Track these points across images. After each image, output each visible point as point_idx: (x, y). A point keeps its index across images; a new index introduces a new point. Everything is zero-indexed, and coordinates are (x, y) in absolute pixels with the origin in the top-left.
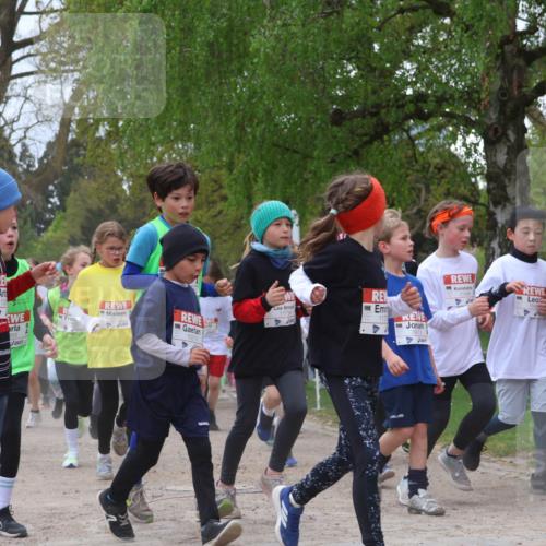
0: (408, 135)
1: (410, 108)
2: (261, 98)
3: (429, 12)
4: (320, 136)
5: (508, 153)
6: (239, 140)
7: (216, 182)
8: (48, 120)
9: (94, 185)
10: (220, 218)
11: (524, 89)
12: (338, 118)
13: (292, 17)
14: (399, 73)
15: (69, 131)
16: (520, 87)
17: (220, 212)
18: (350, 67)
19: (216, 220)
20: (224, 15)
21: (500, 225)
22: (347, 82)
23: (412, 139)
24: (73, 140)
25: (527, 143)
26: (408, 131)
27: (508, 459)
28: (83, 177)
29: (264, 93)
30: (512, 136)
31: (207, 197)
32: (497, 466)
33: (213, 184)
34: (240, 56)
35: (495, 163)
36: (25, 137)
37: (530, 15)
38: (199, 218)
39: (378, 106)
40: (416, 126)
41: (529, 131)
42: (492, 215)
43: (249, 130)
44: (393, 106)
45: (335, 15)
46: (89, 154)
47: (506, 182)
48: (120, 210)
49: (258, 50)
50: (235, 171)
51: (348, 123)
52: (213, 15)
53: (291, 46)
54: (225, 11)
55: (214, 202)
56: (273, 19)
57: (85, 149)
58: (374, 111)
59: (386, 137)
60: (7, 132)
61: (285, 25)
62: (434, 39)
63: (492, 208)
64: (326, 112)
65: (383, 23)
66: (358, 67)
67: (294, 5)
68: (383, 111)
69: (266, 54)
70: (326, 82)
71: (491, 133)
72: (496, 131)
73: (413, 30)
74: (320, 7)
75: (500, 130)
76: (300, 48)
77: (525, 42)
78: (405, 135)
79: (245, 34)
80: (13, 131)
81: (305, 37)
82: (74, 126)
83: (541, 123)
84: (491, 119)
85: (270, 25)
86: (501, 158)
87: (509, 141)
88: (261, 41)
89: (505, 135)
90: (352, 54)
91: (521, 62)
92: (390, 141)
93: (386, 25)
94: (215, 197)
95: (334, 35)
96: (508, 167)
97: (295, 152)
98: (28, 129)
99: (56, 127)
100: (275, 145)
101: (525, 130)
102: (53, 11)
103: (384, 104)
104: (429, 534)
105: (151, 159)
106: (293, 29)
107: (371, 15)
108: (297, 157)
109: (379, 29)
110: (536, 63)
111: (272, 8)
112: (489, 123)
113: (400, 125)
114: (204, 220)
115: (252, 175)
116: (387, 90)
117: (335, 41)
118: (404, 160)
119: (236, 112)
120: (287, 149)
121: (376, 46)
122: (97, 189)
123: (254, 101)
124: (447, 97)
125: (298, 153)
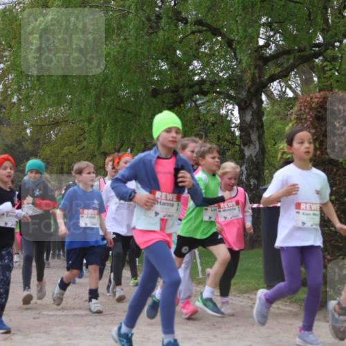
0: (196, 104)
1: (197, 88)
2: (110, 81)
3: (209, 33)
4: (145, 104)
5: (252, 116)
6: (97, 105)
7: (82, 129)
9: (9, 130)
10: (83, 151)
11: (262, 79)
12: (155, 93)
13: (129, 35)
14: (191, 68)
16: (260, 77)
17: (84, 147)
18: (163, 64)
19: (81, 152)
21: (247, 157)
22: (160, 73)
23: (197, 107)
25: (263, 110)
26: (195, 102)
27: (246, 295)
28: (3, 125)
29: (112, 78)
30: (255, 106)
31: (76, 139)
32: (240, 299)
33: (80, 130)
35: (244, 121)
37: (266, 36)
38: (71, 150)
39: (177, 87)
40: (200, 99)
41: (265, 103)
42: (242, 151)
43: (102, 99)
44: (186, 87)
45: (154, 34)
46: (7, 112)
47: (251, 132)
48: (24, 145)
49: (109, 53)
50: (93, 123)
51: (159, 96)
53: (129, 50)
55: (80, 141)
56: (118, 35)
57: (5, 108)
59: (182, 105)
61: (125, 39)
62: (211, 49)
63: (242, 147)
64: (148, 89)
65: (182, 39)
66: (167, 64)
67: (131, 27)
68: (181, 90)
69: (114, 56)
70: (148, 72)
71: (243, 104)
72: (246, 102)
73: (200, 43)
74: (146, 29)
75: (248, 102)
76: (133, 52)
77: (263, 51)
78: (193, 104)
81: (137, 46)
83: (272, 98)
84: (243, 95)
85: (117, 39)
86: (248, 118)
87: (253, 108)
88: (111, 48)
89: (250, 104)
90: (164, 57)
91: (261, 63)
92: (185, 107)
93: (184, 40)
94: (81, 138)
95: (153, 45)
96: (252, 123)
97: (129, 112)
100: (117, 108)
101: (262, 102)
103: (180, 86)
104: (198, 341)
105: (44, 115)
106: (130, 41)
107: (176, 34)
108: (130, 115)
109: (180, 42)
110: (270, 64)
111: (118, 29)
112: (242, 97)
113: (190, 98)
114: (74, 152)
115: (103, 125)
116: (184, 78)
117: (154, 48)
118: (193, 118)
119: (95, 89)
120: (124, 111)
121: (178, 52)
122: (11, 133)
123: (106, 82)
124: (218, 82)
125: (131, 113)
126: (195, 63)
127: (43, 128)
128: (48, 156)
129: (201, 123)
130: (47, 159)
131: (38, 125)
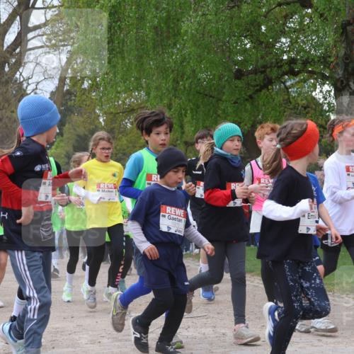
0: (285, 86)
1: (286, 68)
2: (189, 62)
3: (298, 5)
4: (227, 87)
6: (175, 89)
8: (51, 78)
9: (82, 119)
12: (239, 75)
13: (208, 10)
14: (278, 45)
15: (65, 84)
18: (246, 42)
20: (164, 9)
22: (244, 51)
23: (287, 88)
24: (67, 90)
26: (284, 83)
28: (74, 114)
29: (191, 58)
30: (353, 86)
34: (174, 35)
35: (342, 103)
36: (36, 88)
39: (265, 67)
40: (290, 79)
43: (181, 83)
44: (275, 66)
45: (236, 7)
46: (77, 99)
49: (186, 31)
50: (172, 110)
51: (245, 78)
52: (157, 9)
53: (208, 28)
54: (164, 6)
56: (196, 11)
57: (75, 96)
58: (262, 70)
59: (270, 87)
60: (25, 85)
61: (203, 15)
62: (301, 23)
64: (231, 71)
65: (267, 13)
66: (252, 42)
68: (269, 70)
69: (192, 34)
70: (230, 52)
71: (339, 84)
72: (342, 82)
73: (287, 17)
74: (227, 3)
75: (345, 82)
76: (214, 29)
78: (282, 85)
79: (178, 20)
80: (29, 84)
81: (217, 22)
82: (68, 81)
84: (338, 74)
85: (194, 15)
87: (351, 89)
88: (188, 25)
89: (348, 85)
90: (248, 33)
92: (273, 89)
93: (270, 14)
95: (235, 21)
96: (350, 105)
97: (211, 96)
98: (38, 83)
99: (56, 82)
100: (198, 93)
102: (53, 7)
103: (269, 65)
104: (300, 345)
105: (118, 102)
106: (209, 17)
107: (260, 8)
108: (212, 100)
109: (265, 17)
111: (195, 3)
112: (338, 77)
113: (279, 78)
115: (183, 112)
116: (271, 56)
117: (236, 25)
118: (282, 102)
119: (173, 71)
120: (206, 95)
121: (263, 28)
122: (83, 122)
123: (185, 64)
124: (310, 60)
125: (214, 97)
126: (283, 40)
127: (117, 115)
128: (125, 147)
129: (291, 107)
130: (124, 150)
131: (112, 113)
